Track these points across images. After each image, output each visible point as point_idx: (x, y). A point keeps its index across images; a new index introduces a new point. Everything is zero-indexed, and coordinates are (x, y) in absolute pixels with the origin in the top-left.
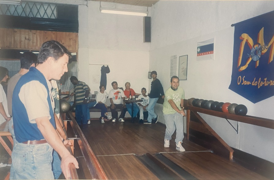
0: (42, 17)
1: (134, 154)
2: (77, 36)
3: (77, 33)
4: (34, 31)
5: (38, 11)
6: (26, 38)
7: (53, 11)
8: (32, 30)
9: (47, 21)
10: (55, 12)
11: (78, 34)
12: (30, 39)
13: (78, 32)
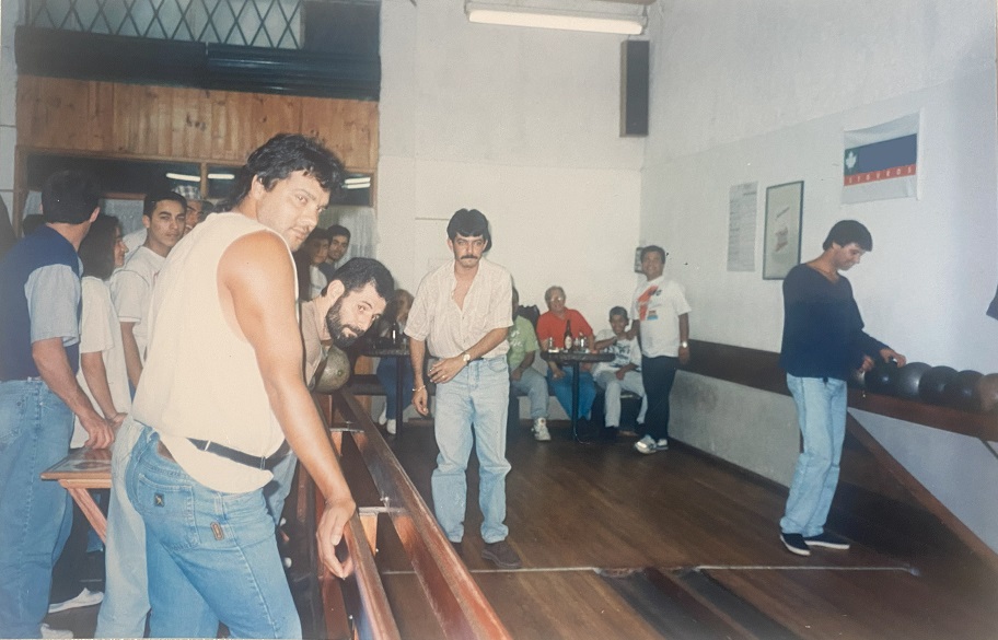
0: (249, 43)
1: (596, 570)
2: (374, 113)
3: (373, 103)
4: (220, 95)
5: (236, 22)
6: (188, 121)
7: (288, 24)
8: (211, 91)
9: (266, 59)
10: (297, 27)
11: (377, 106)
12: (204, 124)
13: (377, 98)
